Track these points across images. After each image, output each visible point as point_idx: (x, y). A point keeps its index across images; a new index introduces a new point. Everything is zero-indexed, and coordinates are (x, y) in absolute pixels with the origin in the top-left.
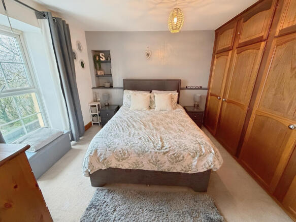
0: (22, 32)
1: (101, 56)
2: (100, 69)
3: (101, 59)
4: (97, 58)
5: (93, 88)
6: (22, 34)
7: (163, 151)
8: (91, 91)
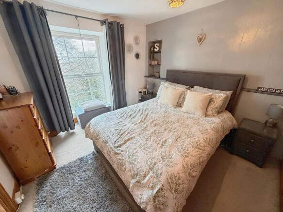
0: (99, 37)
1: (156, 46)
2: (153, 59)
3: (155, 50)
4: (152, 49)
5: (146, 76)
6: (98, 38)
7: (115, 150)
8: (143, 79)
